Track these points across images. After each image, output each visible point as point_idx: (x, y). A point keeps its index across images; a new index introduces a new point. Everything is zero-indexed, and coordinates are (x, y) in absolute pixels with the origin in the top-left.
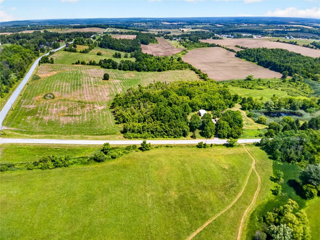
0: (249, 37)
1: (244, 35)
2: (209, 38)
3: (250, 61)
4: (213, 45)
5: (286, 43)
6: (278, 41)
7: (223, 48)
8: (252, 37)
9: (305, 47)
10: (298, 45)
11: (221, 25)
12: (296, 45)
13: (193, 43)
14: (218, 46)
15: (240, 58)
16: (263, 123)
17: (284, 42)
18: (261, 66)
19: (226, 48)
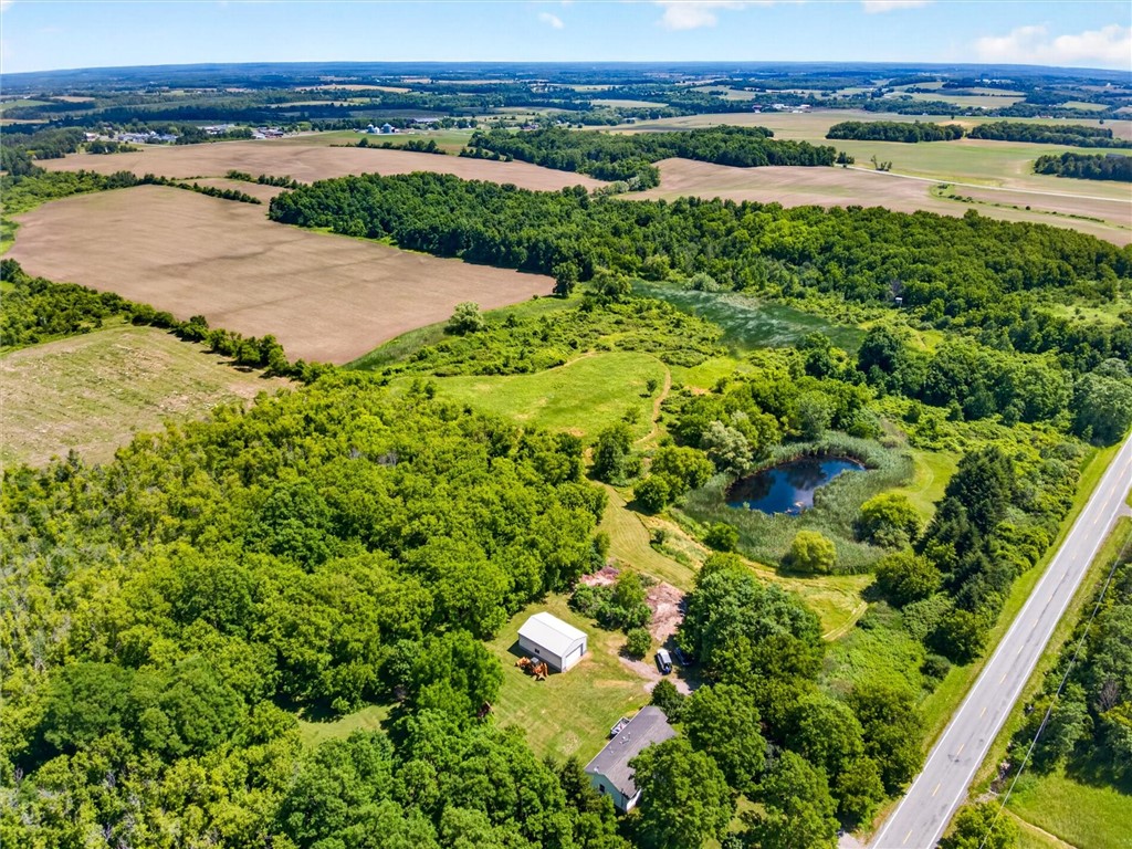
0: (236, 135)
1: (209, 128)
2: (72, 150)
3: (354, 234)
4: (123, 181)
5: (398, 148)
6: (363, 144)
7: (183, 187)
8: (248, 135)
9: (468, 156)
10: (443, 153)
11: (83, 95)
12: (436, 152)
13: (15, 182)
14: (149, 180)
15: (302, 225)
16: (824, 568)
17: (387, 146)
18: (417, 249)
19: (196, 188)
